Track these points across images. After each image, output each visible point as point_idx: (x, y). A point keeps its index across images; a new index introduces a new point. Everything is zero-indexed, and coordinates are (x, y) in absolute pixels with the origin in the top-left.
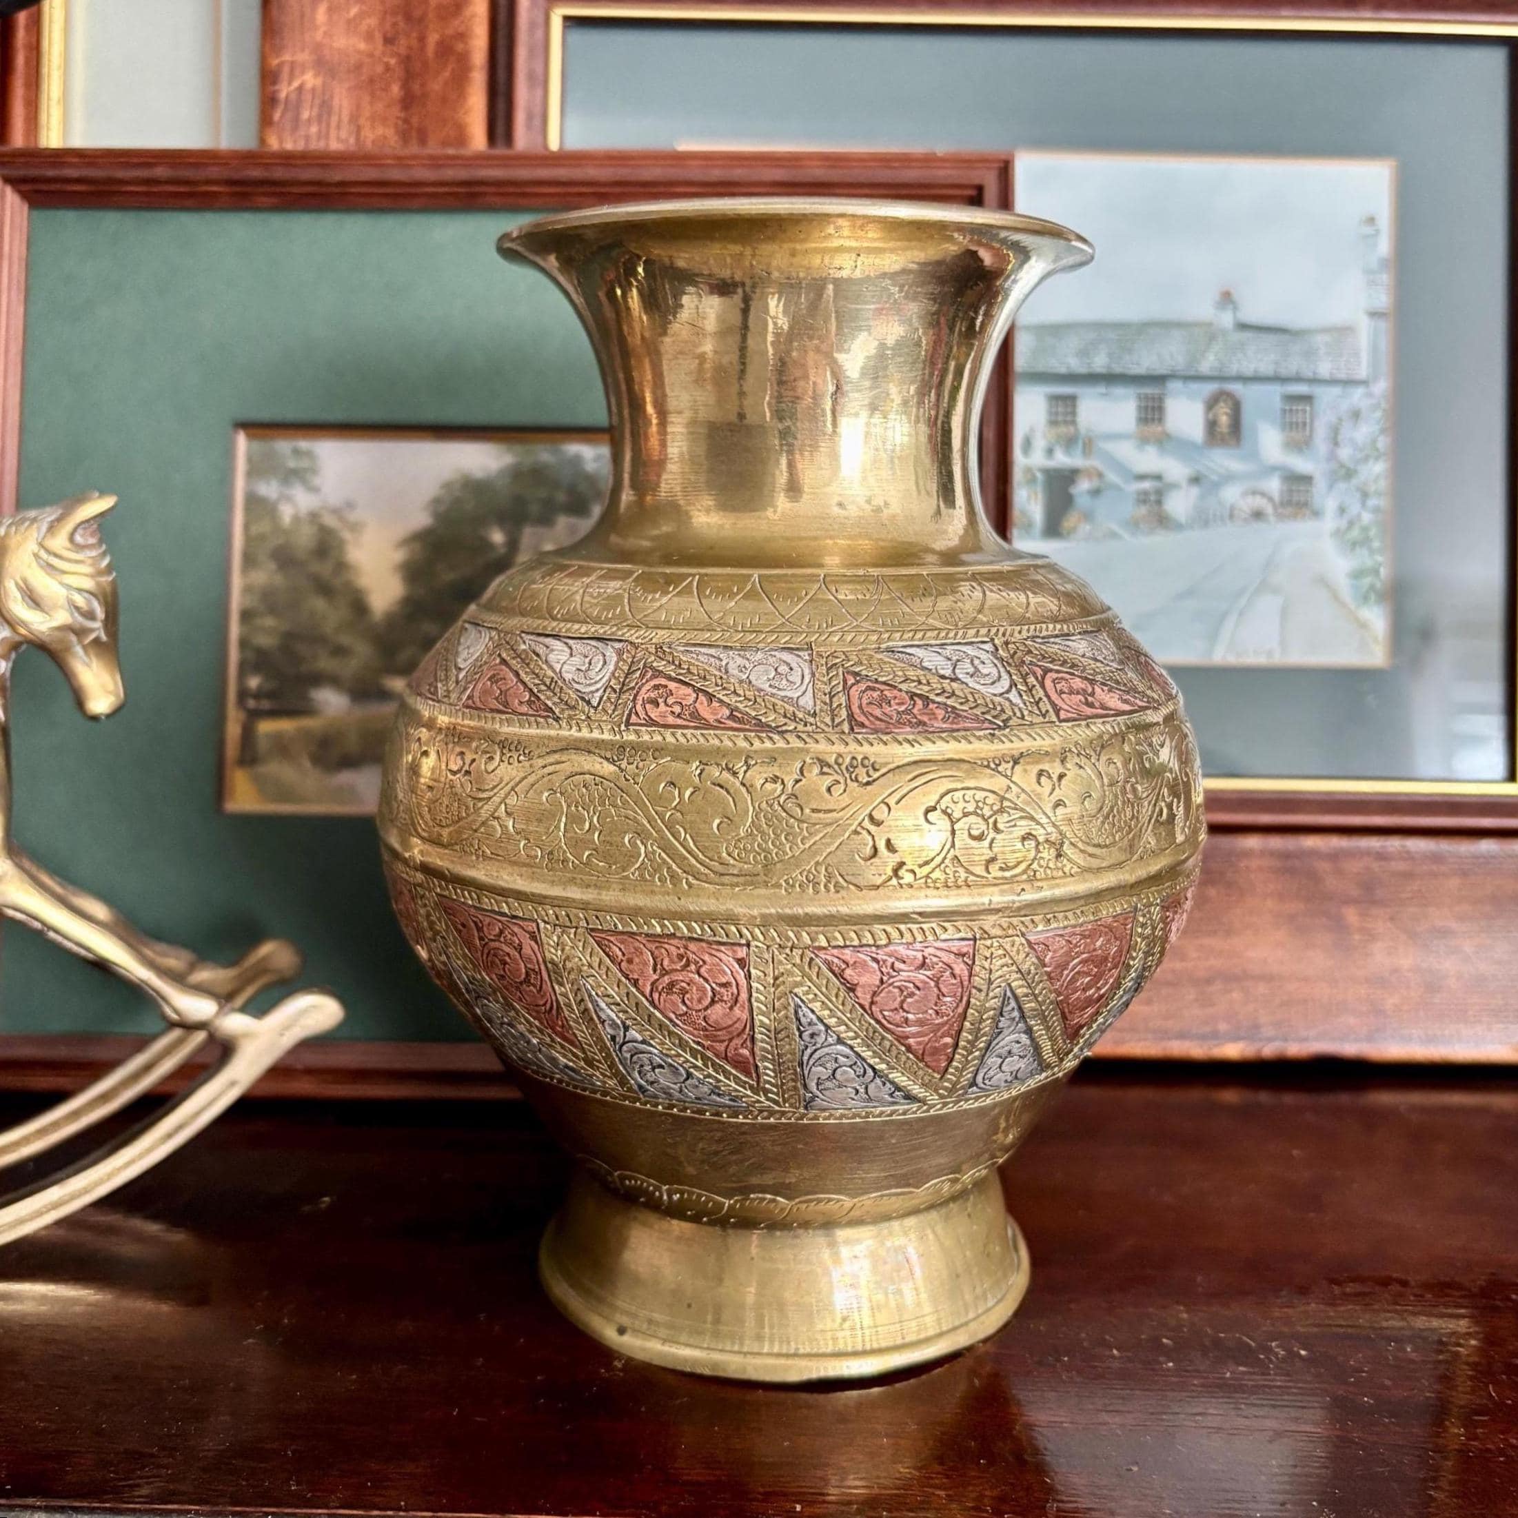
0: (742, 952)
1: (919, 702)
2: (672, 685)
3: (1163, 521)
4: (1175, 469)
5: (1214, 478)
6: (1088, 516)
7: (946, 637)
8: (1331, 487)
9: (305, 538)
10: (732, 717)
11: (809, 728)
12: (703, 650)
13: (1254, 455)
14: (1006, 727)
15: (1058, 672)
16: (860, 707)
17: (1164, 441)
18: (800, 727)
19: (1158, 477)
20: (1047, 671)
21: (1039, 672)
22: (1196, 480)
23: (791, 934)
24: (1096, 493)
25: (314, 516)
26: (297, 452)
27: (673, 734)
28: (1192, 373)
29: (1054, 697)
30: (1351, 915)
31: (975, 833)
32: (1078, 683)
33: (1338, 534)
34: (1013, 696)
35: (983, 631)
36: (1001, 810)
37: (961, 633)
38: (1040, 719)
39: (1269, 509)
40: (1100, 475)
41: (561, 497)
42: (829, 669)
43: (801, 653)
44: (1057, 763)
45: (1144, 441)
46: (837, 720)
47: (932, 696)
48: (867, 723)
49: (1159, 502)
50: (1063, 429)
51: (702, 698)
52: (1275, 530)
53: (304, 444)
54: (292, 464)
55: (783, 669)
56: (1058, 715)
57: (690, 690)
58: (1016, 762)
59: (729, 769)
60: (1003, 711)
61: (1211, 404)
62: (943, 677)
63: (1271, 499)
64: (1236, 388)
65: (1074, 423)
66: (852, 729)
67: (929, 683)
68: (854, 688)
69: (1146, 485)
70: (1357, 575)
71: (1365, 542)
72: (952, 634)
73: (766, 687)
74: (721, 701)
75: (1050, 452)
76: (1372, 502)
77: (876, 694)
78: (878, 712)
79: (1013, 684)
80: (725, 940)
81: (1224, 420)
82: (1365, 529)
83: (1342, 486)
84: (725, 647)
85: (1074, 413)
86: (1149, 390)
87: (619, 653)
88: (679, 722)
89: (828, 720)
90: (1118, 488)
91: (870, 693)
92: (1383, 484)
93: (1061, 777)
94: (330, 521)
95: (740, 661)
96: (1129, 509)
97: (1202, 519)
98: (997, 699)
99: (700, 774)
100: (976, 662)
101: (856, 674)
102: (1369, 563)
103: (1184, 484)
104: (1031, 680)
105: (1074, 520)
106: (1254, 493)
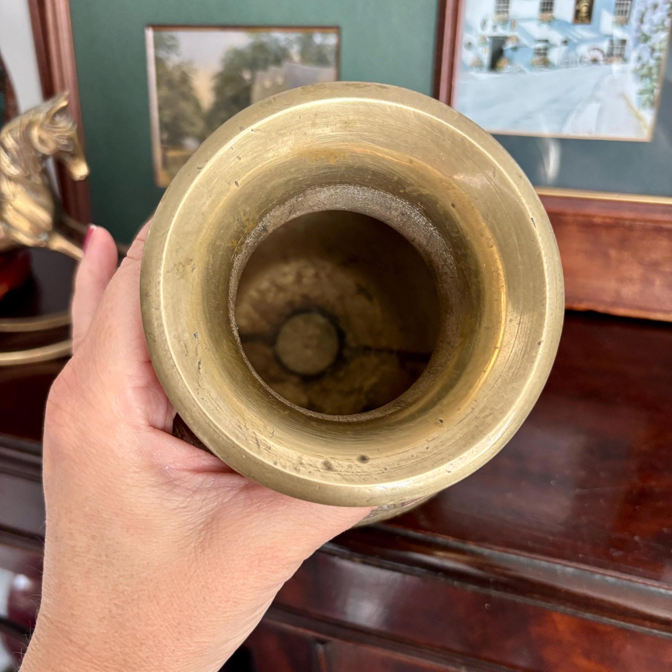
3: (546, 63)
4: (556, 37)
5: (576, 41)
6: (510, 61)
8: (636, 45)
9: (177, 76)
13: (597, 30)
17: (551, 21)
19: (546, 41)
22: (565, 42)
24: (515, 49)
25: (179, 66)
33: (635, 71)
39: (600, 57)
40: (517, 40)
41: (271, 58)
45: (542, 21)
49: (545, 54)
50: (501, 16)
52: (602, 69)
54: (169, 43)
61: (579, 1)
63: (602, 52)
65: (507, 12)
69: (540, 45)
70: (642, 93)
71: (649, 75)
75: (495, 27)
76: (657, 54)
81: (584, 9)
82: (650, 69)
83: (642, 45)
85: (507, 7)
90: (526, 47)
92: (664, 45)
94: (185, 69)
96: (531, 57)
97: (567, 63)
102: (649, 86)
103: (559, 43)
105: (502, 63)
106: (594, 49)
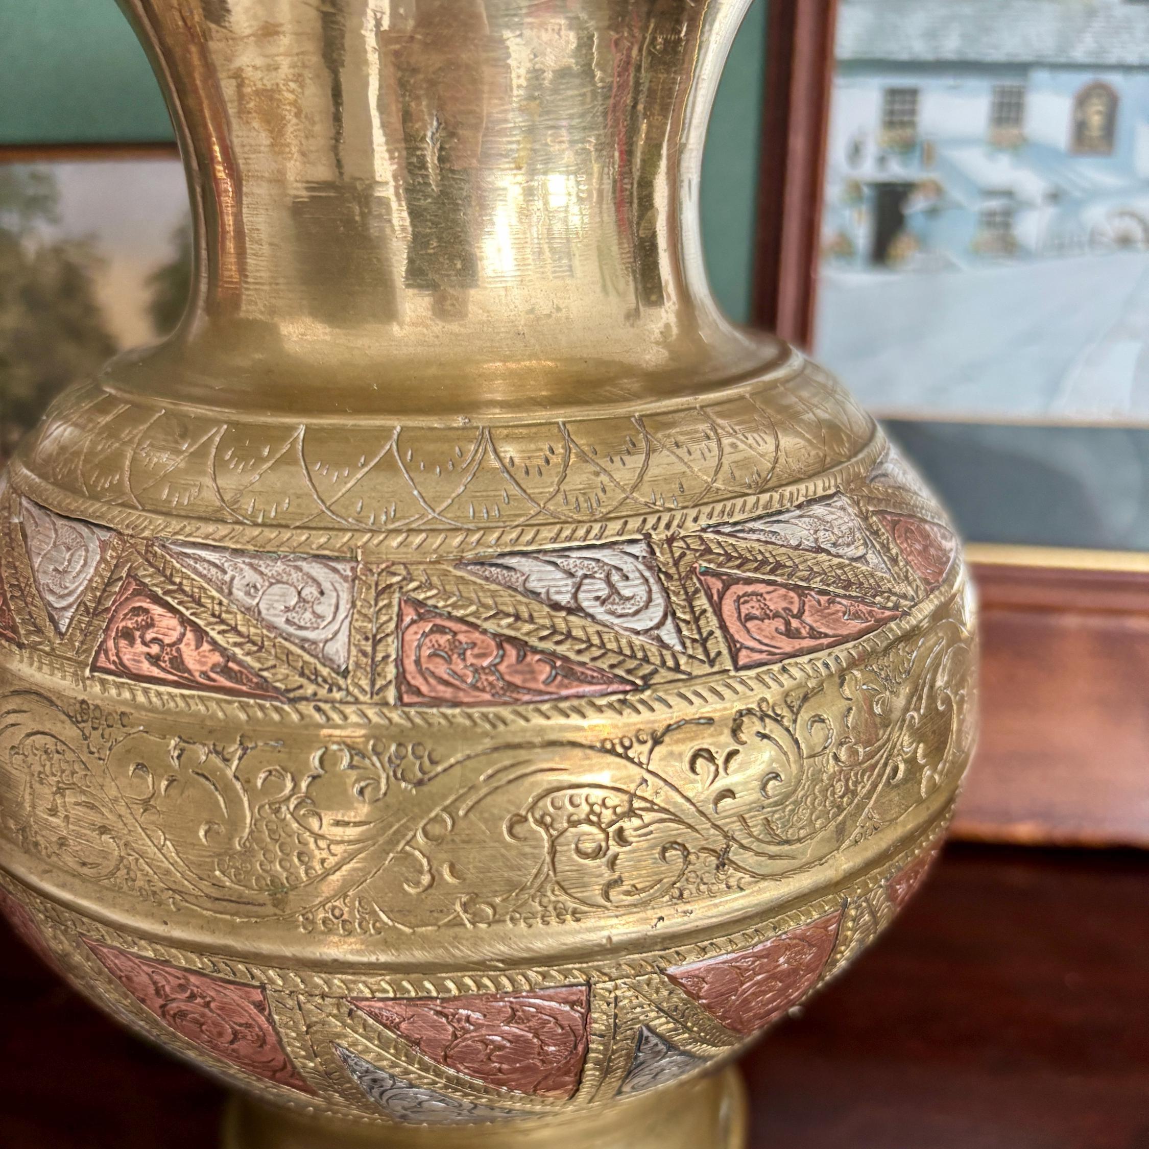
0: (257, 996)
1: (512, 652)
2: (157, 610)
3: (1011, 247)
4: (1031, 183)
5: (1077, 194)
6: (922, 242)
7: (569, 539)
9: (50, 275)
10: (225, 671)
11: (337, 695)
12: (204, 553)
13: (1128, 166)
14: (647, 686)
15: (748, 581)
16: (418, 662)
17: (1021, 148)
18: (323, 692)
19: (1008, 194)
20: (729, 582)
21: (716, 585)
22: (1055, 197)
23: (320, 982)
24: (932, 213)
25: (57, 251)
26: (34, 177)
27: (146, 691)
28: (1063, 60)
29: (734, 627)
31: (588, 846)
32: (776, 602)
34: (668, 634)
35: (634, 523)
36: (631, 813)
37: (597, 528)
38: (707, 669)
39: (1139, 234)
40: (939, 191)
42: (379, 594)
43: (339, 566)
44: (726, 737)
45: (996, 146)
46: (380, 683)
47: (534, 641)
48: (424, 689)
49: (1006, 225)
50: (899, 133)
51: (190, 635)
54: (31, 191)
55: (310, 591)
56: (734, 659)
57: (174, 622)
58: (657, 741)
59: (217, 753)
60: (646, 660)
61: (1082, 100)
62: (556, 606)
63: (1142, 223)
64: (1115, 80)
65: (911, 124)
66: (400, 698)
67: (531, 620)
68: (414, 628)
69: (994, 204)
72: (581, 532)
73: (280, 622)
74: (214, 643)
75: (882, 161)
77: (443, 639)
78: (442, 670)
79: (669, 612)
80: (232, 978)
81: (1096, 120)
84: (235, 551)
85: (913, 112)
86: (1009, 82)
87: (104, 546)
88: (156, 672)
89: (365, 683)
90: (961, 207)
91: (437, 636)
93: (731, 755)
94: (74, 256)
95: (251, 576)
96: (970, 233)
97: (1058, 246)
98: (637, 640)
99: (179, 757)
100: (615, 577)
101: (419, 604)
103: (1039, 200)
104: (702, 602)
105: (903, 246)
106: (1122, 214)
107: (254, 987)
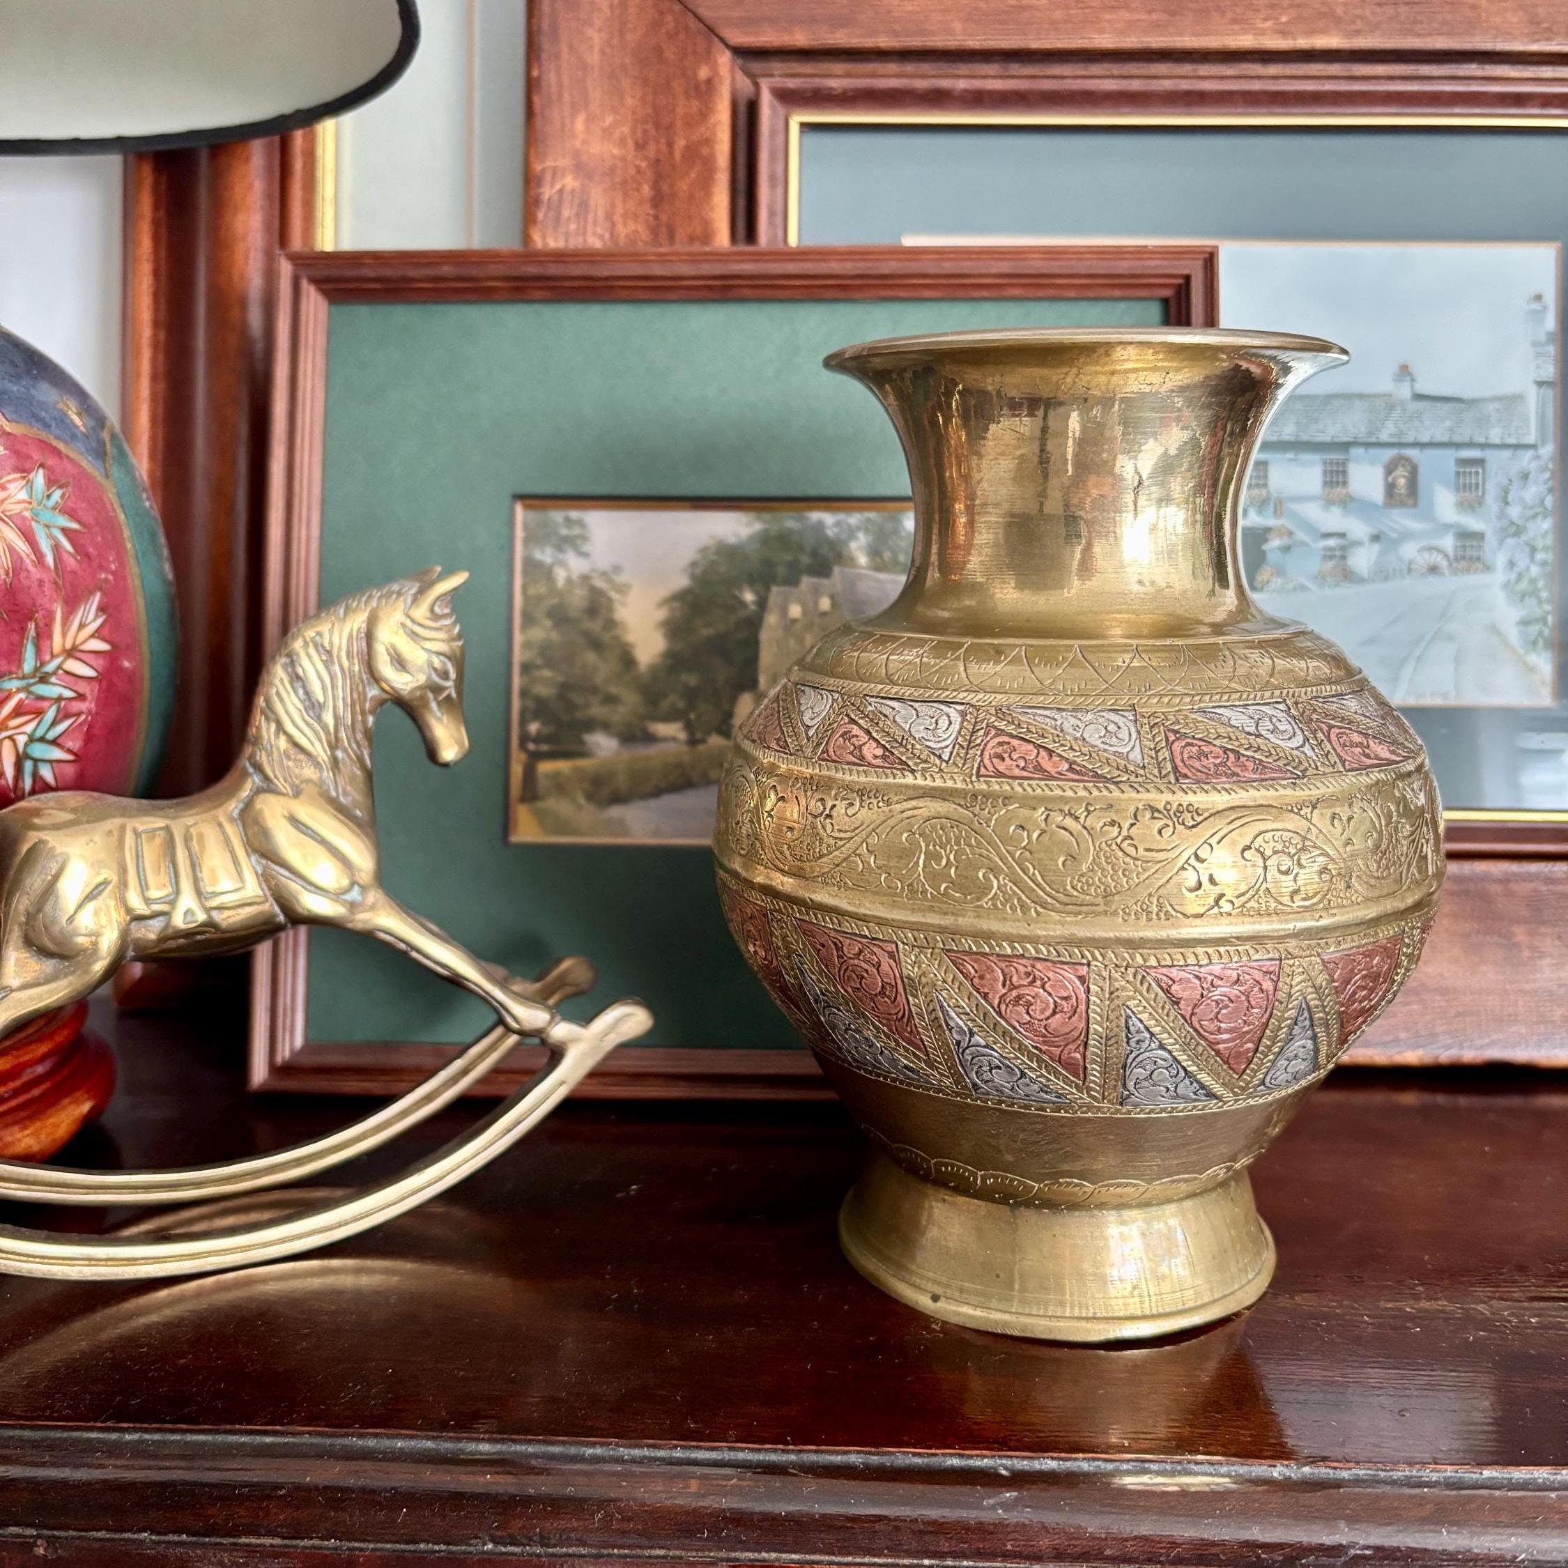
0: (1083, 970)
1: (1231, 756)
2: (1015, 742)
3: (1348, 576)
4: (1358, 529)
5: (1395, 535)
6: (1280, 571)
7: (1247, 699)
8: (1501, 542)
9: (578, 598)
10: (1071, 769)
11: (1140, 779)
12: (1039, 712)
13: (1429, 516)
14: (1304, 777)
15: (1341, 728)
16: (1183, 761)
17: (1347, 503)
18: (1133, 778)
19: (1342, 535)
20: (1331, 727)
21: (1325, 728)
22: (1376, 538)
23: (1127, 956)
24: (1286, 549)
25: (585, 578)
26: (568, 521)
27: (1020, 785)
28: (1373, 440)
29: (1339, 750)
30: (1520, 934)
31: (1284, 868)
32: (1356, 738)
33: (1506, 586)
34: (1307, 749)
35: (1277, 693)
36: (1303, 849)
37: (1259, 694)
38: (1331, 770)
39: (1444, 563)
40: (1290, 534)
41: (805, 559)
42: (1151, 727)
43: (1126, 714)
44: (1346, 808)
45: (1329, 502)
46: (1164, 772)
47: (1243, 752)
48: (1190, 774)
49: (1343, 558)
50: (1256, 491)
51: (1043, 753)
52: (1449, 583)
53: (574, 514)
54: (564, 532)
55: (1112, 727)
56: (1344, 766)
57: (1031, 747)
58: (1314, 807)
59: (1071, 814)
60: (1300, 762)
61: (1389, 469)
62: (1249, 734)
63: (1446, 556)
64: (1413, 453)
65: (1265, 485)
66: (1177, 780)
67: (1238, 739)
68: (1176, 744)
69: (1332, 542)
70: (1524, 623)
71: (1534, 593)
72: (1252, 696)
73: (1098, 743)
74: (1060, 756)
76: (1539, 556)
77: (1195, 749)
78: (1197, 765)
79: (1306, 739)
80: (1068, 959)
81: (1402, 482)
82: (1533, 581)
83: (1511, 541)
84: (1059, 709)
85: (1266, 477)
86: (1334, 456)
87: (963, 714)
88: (1025, 774)
89: (1156, 772)
90: (1305, 544)
91: (1189, 748)
92: (1549, 541)
93: (1350, 819)
94: (599, 583)
95: (1073, 721)
96: (1315, 565)
97: (1383, 573)
98: (1295, 752)
99: (1046, 820)
100: (1274, 720)
101: (1175, 732)
102: (1538, 612)
103: (1366, 539)
104: (1320, 735)
105: (1265, 574)
106: (1430, 549)
107: (1083, 964)
